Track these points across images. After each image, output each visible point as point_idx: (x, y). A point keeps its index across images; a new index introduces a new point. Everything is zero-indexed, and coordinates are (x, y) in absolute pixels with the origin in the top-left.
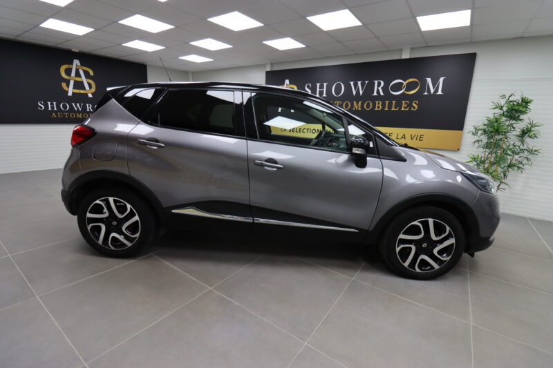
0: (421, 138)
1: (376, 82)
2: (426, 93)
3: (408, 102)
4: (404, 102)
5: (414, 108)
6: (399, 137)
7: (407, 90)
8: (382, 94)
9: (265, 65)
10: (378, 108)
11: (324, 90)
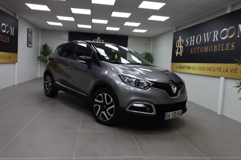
0: (235, 71)
1: (215, 32)
2: (238, 36)
3: (229, 44)
4: (227, 44)
5: (232, 48)
6: (225, 71)
7: (229, 35)
8: (217, 40)
9: (173, 30)
10: (215, 50)
11: (193, 40)
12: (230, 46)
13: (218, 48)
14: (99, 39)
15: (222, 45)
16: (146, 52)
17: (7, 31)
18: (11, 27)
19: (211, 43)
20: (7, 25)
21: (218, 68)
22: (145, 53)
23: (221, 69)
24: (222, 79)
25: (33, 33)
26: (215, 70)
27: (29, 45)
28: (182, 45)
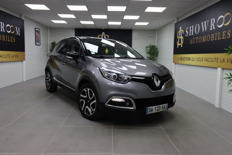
1: (212, 20)
3: (225, 32)
4: (223, 32)
5: (228, 37)
6: (222, 61)
7: (225, 23)
8: (214, 28)
9: (174, 20)
10: (212, 39)
11: (192, 30)
12: (226, 35)
13: (215, 37)
14: (104, 34)
15: (219, 33)
16: (151, 45)
17: (12, 31)
18: (16, 27)
19: (208, 32)
20: (12, 26)
21: (216, 58)
22: (149, 46)
23: (218, 59)
24: (219, 69)
25: (41, 32)
26: (213, 61)
27: (37, 44)
28: (182, 36)
